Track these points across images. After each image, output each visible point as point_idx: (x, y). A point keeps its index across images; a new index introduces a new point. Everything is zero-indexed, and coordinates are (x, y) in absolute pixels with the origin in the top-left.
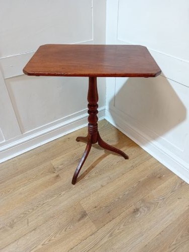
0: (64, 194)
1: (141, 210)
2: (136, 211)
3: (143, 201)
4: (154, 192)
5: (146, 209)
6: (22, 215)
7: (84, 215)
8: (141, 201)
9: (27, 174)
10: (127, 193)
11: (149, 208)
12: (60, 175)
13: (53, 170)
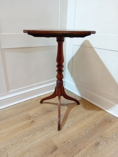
0: (38, 134)
1: (101, 143)
2: (97, 144)
3: (101, 137)
4: (108, 131)
5: (105, 143)
6: (3, 150)
7: (55, 148)
8: (99, 137)
9: (8, 120)
10: (87, 132)
11: (107, 142)
12: (35, 121)
13: (29, 117)
